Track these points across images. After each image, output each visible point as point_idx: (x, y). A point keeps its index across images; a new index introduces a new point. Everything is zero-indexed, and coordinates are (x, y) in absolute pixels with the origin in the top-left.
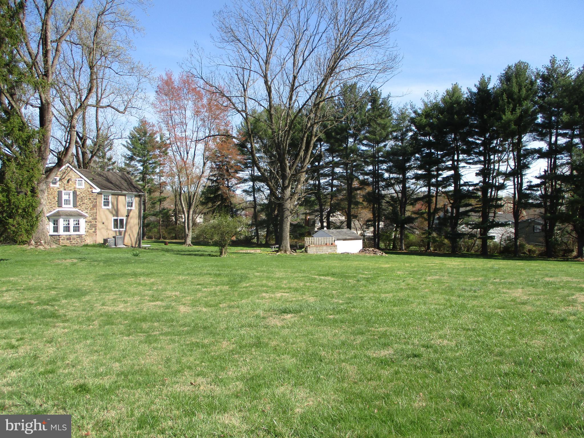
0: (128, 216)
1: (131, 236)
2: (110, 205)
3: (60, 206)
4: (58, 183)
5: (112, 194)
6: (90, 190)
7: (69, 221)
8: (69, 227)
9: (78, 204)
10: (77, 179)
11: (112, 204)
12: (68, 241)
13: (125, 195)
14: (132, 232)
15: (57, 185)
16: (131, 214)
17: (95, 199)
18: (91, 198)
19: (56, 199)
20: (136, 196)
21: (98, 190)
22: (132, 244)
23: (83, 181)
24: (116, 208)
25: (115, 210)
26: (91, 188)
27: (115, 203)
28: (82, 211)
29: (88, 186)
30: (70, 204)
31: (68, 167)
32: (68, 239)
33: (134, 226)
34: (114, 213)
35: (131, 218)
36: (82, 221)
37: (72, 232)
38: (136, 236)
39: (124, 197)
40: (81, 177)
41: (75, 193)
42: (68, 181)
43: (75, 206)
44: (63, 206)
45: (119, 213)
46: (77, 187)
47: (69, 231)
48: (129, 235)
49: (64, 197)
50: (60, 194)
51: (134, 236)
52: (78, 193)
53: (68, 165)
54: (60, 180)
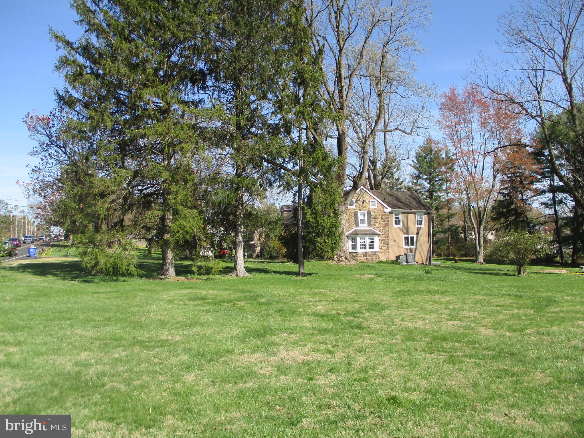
0: (418, 234)
1: (422, 253)
2: (401, 223)
3: (357, 225)
4: (354, 205)
5: (403, 213)
6: (382, 209)
7: (364, 239)
8: (365, 245)
9: (372, 223)
10: (371, 200)
11: (403, 222)
12: (365, 258)
13: (414, 213)
14: (423, 250)
15: (354, 207)
16: (421, 232)
17: (386, 218)
19: (353, 219)
20: (425, 214)
21: (389, 209)
22: (423, 261)
23: (376, 202)
24: (406, 226)
25: (405, 228)
26: (382, 208)
27: (405, 221)
28: (376, 230)
29: (380, 206)
30: (365, 224)
31: (363, 189)
32: (364, 256)
33: (425, 243)
34: (405, 231)
35: (421, 236)
36: (376, 239)
37: (367, 250)
38: (426, 253)
39: (413, 215)
40: (374, 198)
41: (369, 213)
42: (363, 203)
43: (369, 225)
44: (360, 225)
45: (409, 231)
46: (371, 207)
47: (365, 248)
48: (420, 252)
49: (360, 217)
50: (356, 214)
51: (424, 253)
52: (372, 213)
53: (362, 187)
54: (356, 201)
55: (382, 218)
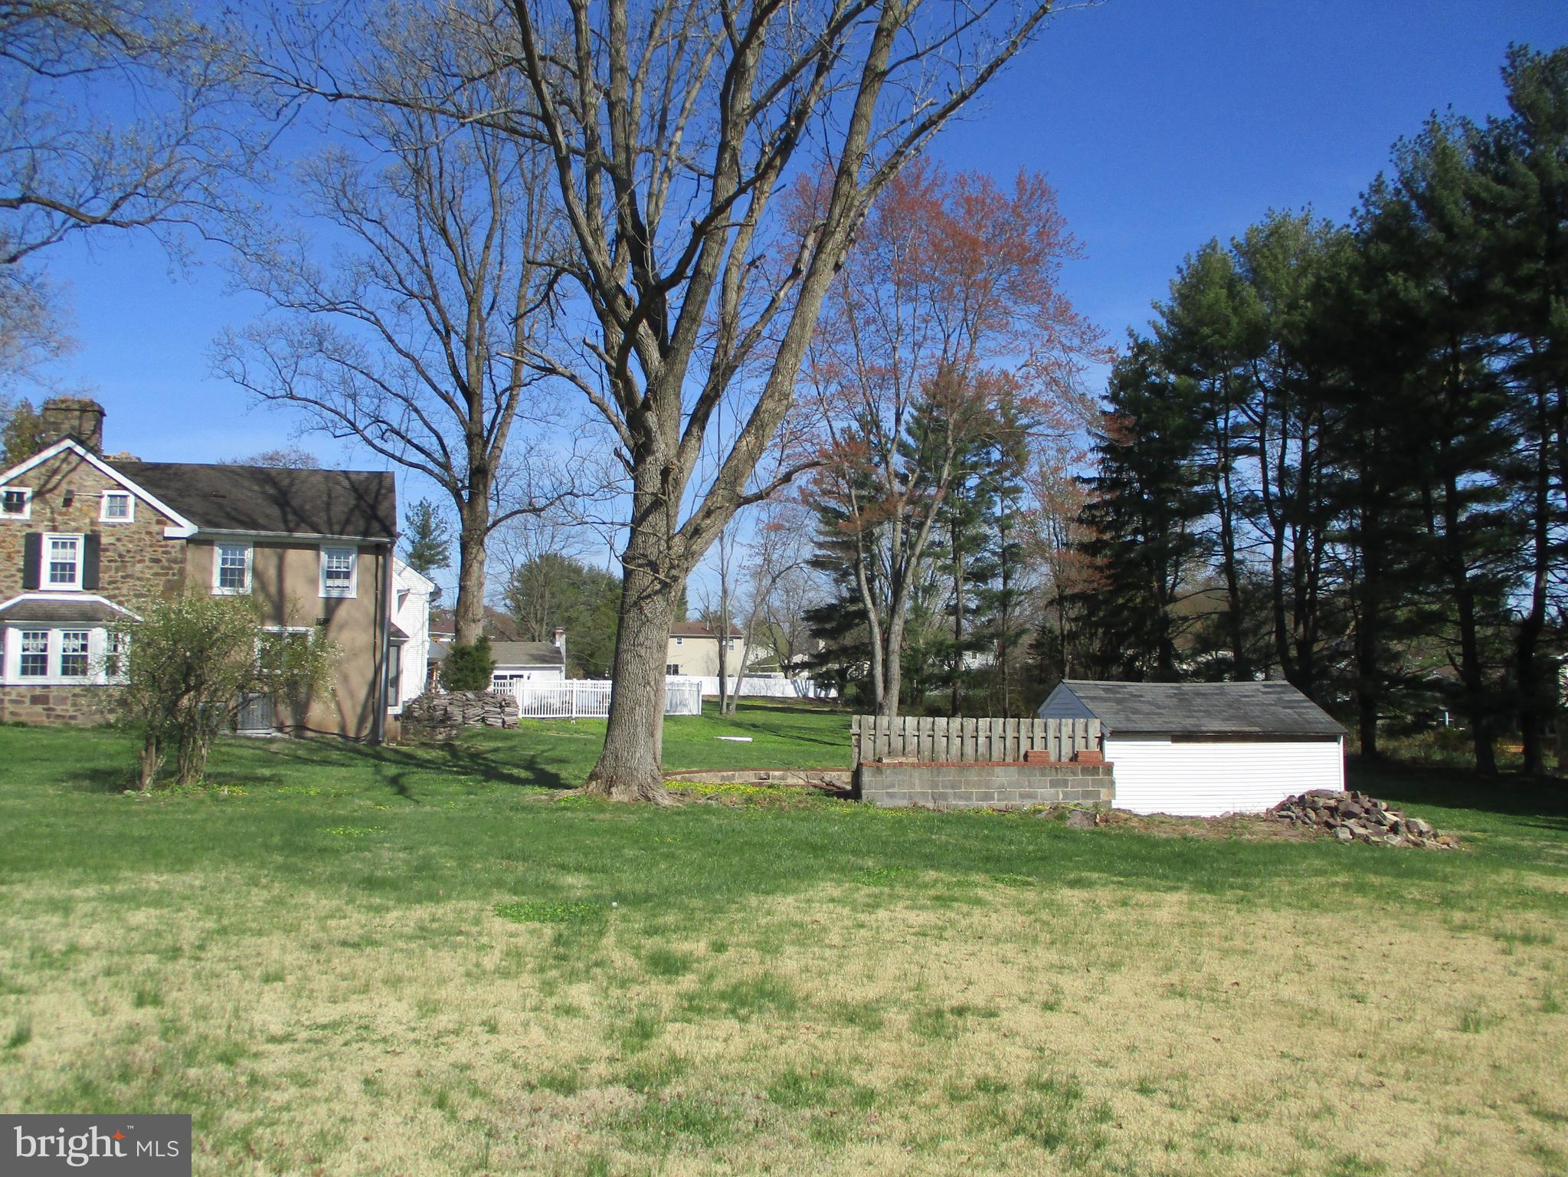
0: (325, 623)
1: (341, 693)
2: (248, 579)
3: (32, 585)
4: (28, 508)
5: (258, 544)
6: (155, 528)
9: (105, 577)
10: (106, 493)
11: (256, 574)
12: (38, 709)
13: (314, 546)
14: (346, 679)
15: (26, 516)
16: (342, 613)
17: (175, 561)
18: (159, 556)
19: (18, 560)
20: (362, 550)
21: (187, 528)
22: (343, 727)
23: (131, 500)
24: (273, 589)
25: (268, 595)
26: (159, 522)
27: (272, 573)
28: (120, 603)
29: (148, 514)
30: (70, 580)
31: (70, 452)
32: (35, 701)
33: (355, 654)
34: (267, 608)
35: (341, 627)
36: (99, 637)
37: (52, 677)
38: (362, 693)
39: (309, 554)
40: (121, 487)
41: (92, 540)
42: (68, 501)
43: (92, 585)
44: (46, 584)
45: (288, 608)
46: (103, 518)
47: (41, 671)
48: (334, 693)
49: (51, 555)
50: (33, 543)
51: (352, 694)
52: (105, 540)
53: (69, 445)
54: (39, 496)
55: (157, 561)
